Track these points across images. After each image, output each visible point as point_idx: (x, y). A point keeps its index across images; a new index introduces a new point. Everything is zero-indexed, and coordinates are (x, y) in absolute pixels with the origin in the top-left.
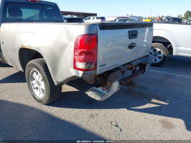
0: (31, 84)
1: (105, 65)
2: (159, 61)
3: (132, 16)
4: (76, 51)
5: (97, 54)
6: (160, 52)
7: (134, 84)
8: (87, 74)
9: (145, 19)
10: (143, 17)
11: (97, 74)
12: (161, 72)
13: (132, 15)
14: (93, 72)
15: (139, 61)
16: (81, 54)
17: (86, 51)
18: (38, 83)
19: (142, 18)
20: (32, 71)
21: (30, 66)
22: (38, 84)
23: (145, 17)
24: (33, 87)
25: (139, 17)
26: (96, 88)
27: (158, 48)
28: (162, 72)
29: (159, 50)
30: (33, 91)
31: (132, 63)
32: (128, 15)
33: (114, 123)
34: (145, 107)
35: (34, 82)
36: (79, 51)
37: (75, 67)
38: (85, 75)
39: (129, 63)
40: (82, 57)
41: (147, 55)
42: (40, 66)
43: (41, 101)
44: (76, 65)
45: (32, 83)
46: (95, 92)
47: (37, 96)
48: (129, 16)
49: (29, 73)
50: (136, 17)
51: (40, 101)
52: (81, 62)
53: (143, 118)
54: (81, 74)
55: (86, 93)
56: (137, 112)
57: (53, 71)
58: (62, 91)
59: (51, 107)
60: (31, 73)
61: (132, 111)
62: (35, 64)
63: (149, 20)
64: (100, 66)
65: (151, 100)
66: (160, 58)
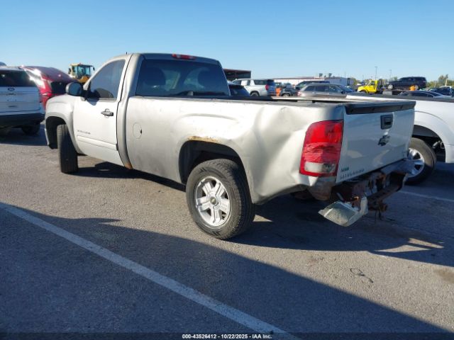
0: (197, 204)
1: (347, 169)
2: (416, 174)
3: (332, 76)
4: (307, 145)
5: (340, 151)
6: (417, 156)
7: (386, 207)
8: (323, 182)
9: (363, 84)
10: (357, 79)
11: (337, 182)
12: (421, 196)
13: (330, 74)
14: (331, 179)
15: (392, 169)
16: (316, 150)
17: (325, 146)
18: (213, 200)
19: (355, 81)
20: (203, 180)
21: (202, 171)
22: (214, 203)
23: (361, 81)
24: (201, 208)
25: (349, 79)
26: (342, 203)
27: (414, 147)
28: (425, 196)
29: (414, 152)
30: (200, 216)
31: (382, 170)
32: (321, 75)
33: (356, 271)
34: (402, 251)
35: (203, 200)
36: (313, 146)
37: (303, 171)
38: (320, 184)
39: (378, 170)
40: (319, 154)
41: (403, 160)
42: (226, 171)
43: (218, 232)
44: (305, 168)
45: (199, 201)
46: (338, 210)
47: (208, 225)
48: (323, 76)
49: (196, 184)
50: (340, 79)
51: (215, 233)
52: (315, 162)
53: (406, 266)
54: (312, 180)
55: (320, 212)
56: (392, 258)
57: (254, 178)
58: (255, 220)
59: (236, 244)
60: (200, 184)
61: (383, 256)
62: (214, 167)
63: (372, 86)
64: (342, 171)
65: (409, 240)
66: (418, 167)
